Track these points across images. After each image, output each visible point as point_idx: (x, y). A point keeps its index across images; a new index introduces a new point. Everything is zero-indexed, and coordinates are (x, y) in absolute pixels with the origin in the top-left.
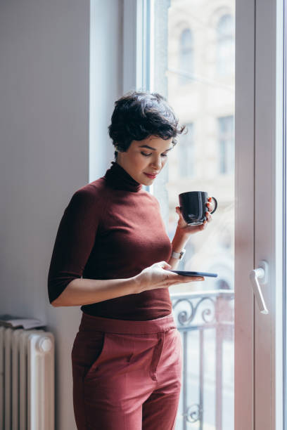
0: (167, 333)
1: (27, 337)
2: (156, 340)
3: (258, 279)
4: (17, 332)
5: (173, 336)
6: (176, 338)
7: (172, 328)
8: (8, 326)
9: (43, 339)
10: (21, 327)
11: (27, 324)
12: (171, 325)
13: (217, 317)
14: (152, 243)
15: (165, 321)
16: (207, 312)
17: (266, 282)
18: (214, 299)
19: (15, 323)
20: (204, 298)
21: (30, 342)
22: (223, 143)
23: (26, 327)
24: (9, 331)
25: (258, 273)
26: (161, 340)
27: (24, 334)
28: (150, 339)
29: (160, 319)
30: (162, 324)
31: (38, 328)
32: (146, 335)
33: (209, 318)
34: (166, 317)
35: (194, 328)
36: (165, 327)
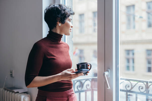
0: (71, 96)
1: (20, 96)
2: (66, 99)
3: (106, 75)
4: (16, 94)
5: (73, 97)
6: (75, 97)
7: (72, 94)
8: (13, 92)
9: (26, 97)
10: (18, 92)
11: (20, 91)
12: (72, 92)
13: (92, 87)
14: (64, 63)
15: (70, 91)
16: (88, 85)
17: (109, 77)
18: (91, 80)
19: (16, 91)
20: (87, 80)
21: (21, 98)
22: (94, 21)
23: (20, 92)
24: (13, 94)
25: (106, 73)
26: (68, 98)
27: (19, 95)
28: (64, 99)
29: (68, 91)
30: (69, 92)
31: (24, 93)
32: (63, 97)
33: (89, 87)
34: (70, 90)
35: (83, 91)
36: (70, 94)
